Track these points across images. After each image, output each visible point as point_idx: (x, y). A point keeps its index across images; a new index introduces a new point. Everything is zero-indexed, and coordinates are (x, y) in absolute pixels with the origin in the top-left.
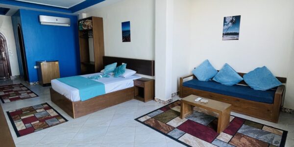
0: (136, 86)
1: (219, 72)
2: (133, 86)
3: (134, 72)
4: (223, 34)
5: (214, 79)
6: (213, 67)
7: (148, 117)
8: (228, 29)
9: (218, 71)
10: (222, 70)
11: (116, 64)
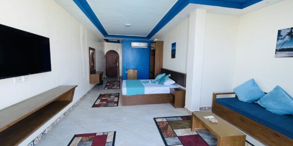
0: (171, 94)
1: (266, 95)
2: (169, 92)
3: (174, 82)
4: (276, 50)
5: (258, 102)
6: (259, 88)
7: (165, 120)
8: (283, 44)
9: (266, 93)
10: (270, 93)
11: (165, 74)
